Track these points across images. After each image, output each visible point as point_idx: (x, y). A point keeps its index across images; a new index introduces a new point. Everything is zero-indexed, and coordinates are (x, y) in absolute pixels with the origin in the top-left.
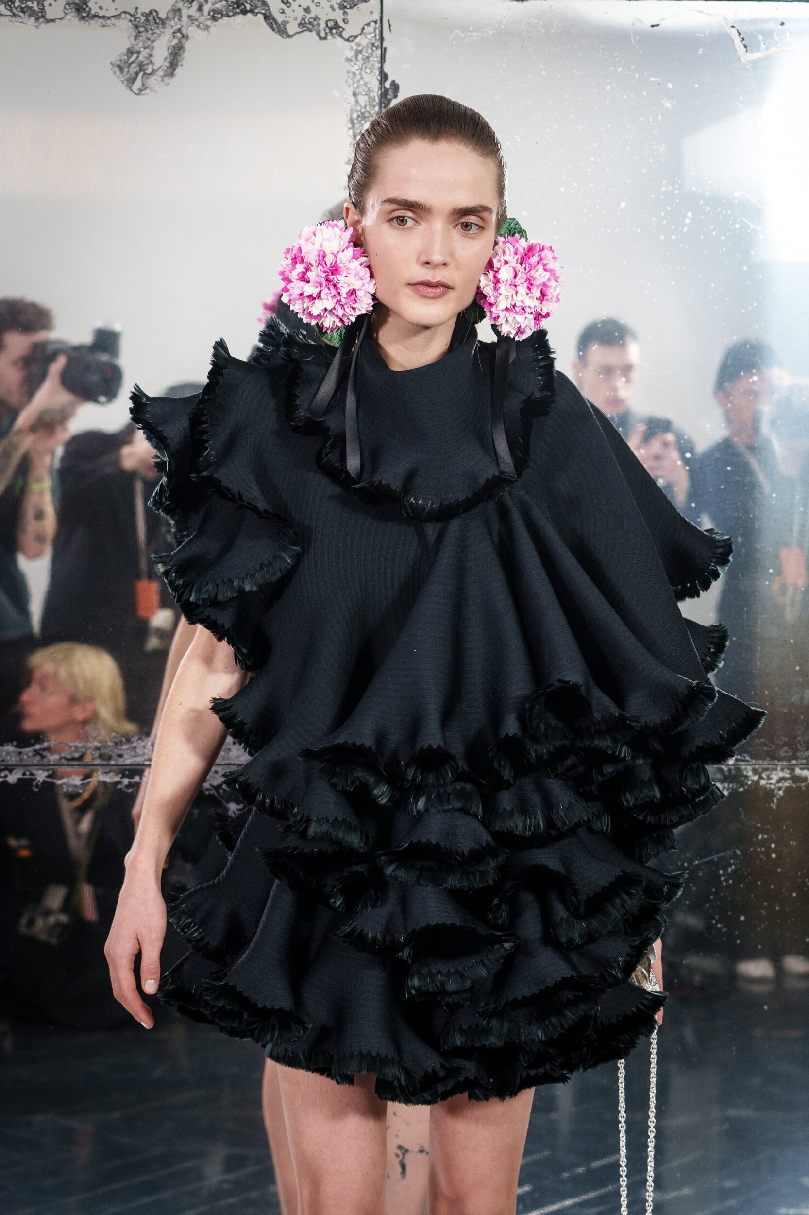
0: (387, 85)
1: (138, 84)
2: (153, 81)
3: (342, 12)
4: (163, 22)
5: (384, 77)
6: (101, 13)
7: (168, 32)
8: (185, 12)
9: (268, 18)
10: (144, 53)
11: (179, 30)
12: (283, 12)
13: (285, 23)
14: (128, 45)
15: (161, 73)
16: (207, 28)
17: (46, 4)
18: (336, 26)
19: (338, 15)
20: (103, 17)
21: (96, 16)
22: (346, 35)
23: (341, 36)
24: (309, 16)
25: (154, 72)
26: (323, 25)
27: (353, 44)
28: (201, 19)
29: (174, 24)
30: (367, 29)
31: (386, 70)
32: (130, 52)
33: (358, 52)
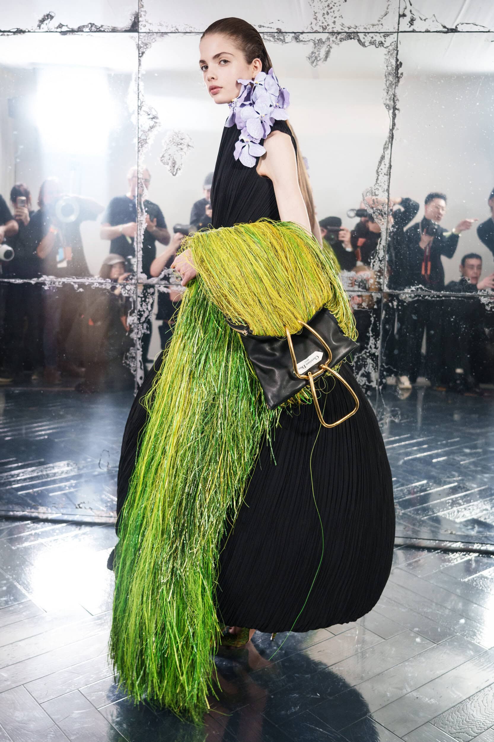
0: (398, 63)
1: (315, 63)
2: (319, 63)
3: (383, 38)
4: (324, 43)
5: (397, 60)
6: (303, 40)
7: (325, 46)
8: (331, 39)
9: (359, 40)
10: (317, 53)
11: (329, 45)
12: (364, 38)
13: (364, 42)
14: (312, 51)
15: (322, 60)
16: (338, 44)
17: (286, 37)
18: (382, 43)
19: (383, 39)
20: (304, 41)
21: (302, 41)
22: (385, 46)
23: (383, 46)
24: (373, 40)
25: (320, 60)
26: (377, 43)
27: (387, 49)
28: (336, 41)
29: (327, 43)
30: (393, 44)
31: (398, 58)
32: (313, 53)
33: (389, 52)
